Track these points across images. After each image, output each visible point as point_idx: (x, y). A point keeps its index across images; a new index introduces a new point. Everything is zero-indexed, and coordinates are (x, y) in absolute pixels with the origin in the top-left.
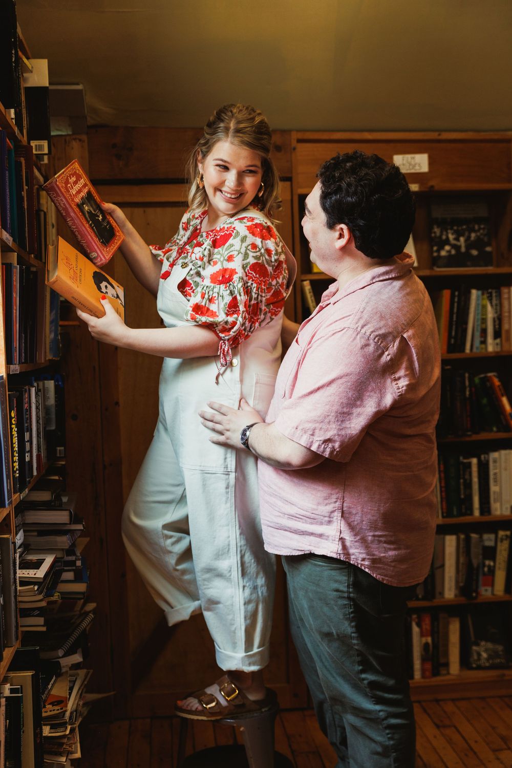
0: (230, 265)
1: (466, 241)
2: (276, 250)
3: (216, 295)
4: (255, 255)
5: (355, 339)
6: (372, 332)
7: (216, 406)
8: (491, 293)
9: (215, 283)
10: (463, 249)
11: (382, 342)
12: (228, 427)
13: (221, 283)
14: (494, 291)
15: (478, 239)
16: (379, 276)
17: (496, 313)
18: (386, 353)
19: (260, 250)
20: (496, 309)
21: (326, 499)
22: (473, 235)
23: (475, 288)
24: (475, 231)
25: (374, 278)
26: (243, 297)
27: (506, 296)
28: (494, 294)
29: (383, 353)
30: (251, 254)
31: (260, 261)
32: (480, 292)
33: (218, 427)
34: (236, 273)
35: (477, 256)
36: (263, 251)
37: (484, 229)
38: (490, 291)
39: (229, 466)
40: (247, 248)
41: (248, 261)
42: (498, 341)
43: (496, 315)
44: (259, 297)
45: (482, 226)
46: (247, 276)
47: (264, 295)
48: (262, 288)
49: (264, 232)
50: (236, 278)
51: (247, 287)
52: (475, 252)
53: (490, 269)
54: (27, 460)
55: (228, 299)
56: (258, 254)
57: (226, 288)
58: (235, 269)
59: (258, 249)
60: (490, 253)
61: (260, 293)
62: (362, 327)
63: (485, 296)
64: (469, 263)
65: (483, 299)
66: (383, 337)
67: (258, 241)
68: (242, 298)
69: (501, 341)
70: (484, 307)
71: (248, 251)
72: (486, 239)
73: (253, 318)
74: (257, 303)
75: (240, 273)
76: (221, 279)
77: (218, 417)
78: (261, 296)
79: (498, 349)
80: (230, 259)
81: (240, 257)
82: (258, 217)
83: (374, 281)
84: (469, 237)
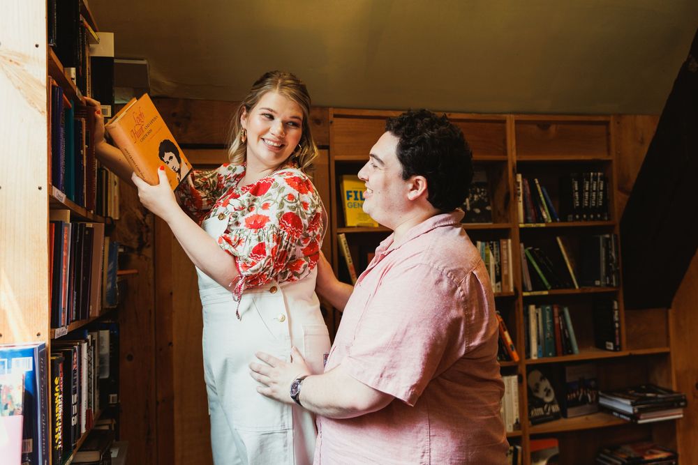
0: (264, 213)
1: (470, 201)
2: (313, 203)
3: (245, 237)
4: (290, 205)
5: (428, 274)
6: (445, 267)
7: (264, 357)
8: (492, 245)
9: (247, 227)
10: (468, 208)
11: (454, 277)
12: (275, 379)
13: (252, 227)
14: (494, 243)
15: (480, 200)
16: (440, 222)
17: (497, 260)
18: (459, 289)
19: (296, 202)
20: (497, 258)
21: (412, 454)
22: (476, 197)
23: (479, 240)
24: (477, 194)
25: (435, 224)
26: (271, 243)
27: (504, 247)
28: (495, 245)
29: (456, 288)
30: (286, 204)
31: (295, 212)
32: (484, 244)
33: (264, 379)
34: (269, 221)
35: (480, 214)
36: (299, 202)
37: (484, 192)
38: (491, 242)
39: (286, 424)
40: (283, 198)
41: (283, 210)
42: (499, 284)
43: (497, 263)
44: (289, 246)
45: (483, 190)
46: (280, 224)
47: (294, 245)
48: (293, 238)
49: (302, 186)
50: (267, 225)
51: (279, 234)
52: (478, 211)
53: (489, 225)
54: (73, 425)
55: (255, 243)
56: (294, 205)
57: (255, 232)
58: (268, 217)
59: (294, 200)
60: (490, 211)
61: (290, 242)
62: (435, 263)
63: (488, 247)
64: (473, 220)
65: (486, 249)
66: (455, 272)
67: (295, 193)
68: (270, 245)
69: (501, 284)
70: (487, 256)
71: (284, 201)
72: (486, 200)
73: (277, 264)
74: (285, 251)
75: (274, 220)
76: (253, 223)
77: (265, 368)
78: (291, 245)
79: (500, 291)
80: (266, 206)
81: (276, 206)
82: (297, 173)
83: (436, 226)
84: (473, 198)
